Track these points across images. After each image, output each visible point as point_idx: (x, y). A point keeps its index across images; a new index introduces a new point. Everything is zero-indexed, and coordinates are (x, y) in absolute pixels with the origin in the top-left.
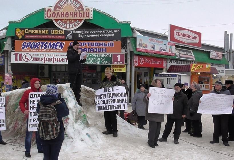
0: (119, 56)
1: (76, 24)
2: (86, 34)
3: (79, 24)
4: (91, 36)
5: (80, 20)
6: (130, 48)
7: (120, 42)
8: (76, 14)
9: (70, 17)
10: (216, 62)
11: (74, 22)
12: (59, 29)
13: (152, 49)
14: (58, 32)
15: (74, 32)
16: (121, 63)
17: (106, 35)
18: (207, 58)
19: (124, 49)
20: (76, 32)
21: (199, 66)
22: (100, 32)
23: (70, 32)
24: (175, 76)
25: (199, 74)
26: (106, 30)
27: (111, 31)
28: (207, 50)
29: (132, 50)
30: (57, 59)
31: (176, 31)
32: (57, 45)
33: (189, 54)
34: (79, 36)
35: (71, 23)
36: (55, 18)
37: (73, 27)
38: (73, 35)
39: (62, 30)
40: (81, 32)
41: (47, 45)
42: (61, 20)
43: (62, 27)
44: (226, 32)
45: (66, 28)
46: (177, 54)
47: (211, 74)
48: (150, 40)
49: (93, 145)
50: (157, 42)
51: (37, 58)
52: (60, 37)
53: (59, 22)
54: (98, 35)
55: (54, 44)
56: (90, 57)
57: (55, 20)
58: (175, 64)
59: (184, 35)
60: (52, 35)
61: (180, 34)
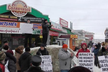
1: (23, 14)
3: (25, 14)
4: (31, 20)
5: (25, 12)
8: (23, 9)
9: (20, 10)
11: (22, 13)
14: (14, 17)
15: (22, 18)
17: (38, 21)
20: (23, 18)
21: (74, 36)
22: (35, 19)
23: (20, 18)
25: (73, 39)
26: (38, 18)
27: (40, 19)
28: (70, 29)
30: (14, 31)
31: (61, 20)
32: (13, 24)
33: (65, 30)
34: (25, 20)
35: (21, 13)
36: (13, 10)
38: (22, 19)
39: (16, 17)
40: (26, 18)
41: (8, 23)
42: (16, 11)
43: (16, 15)
44: (71, 22)
45: (18, 15)
48: (55, 24)
51: (2, 30)
52: (15, 20)
53: (14, 12)
54: (34, 20)
55: (12, 23)
57: (13, 11)
60: (11, 18)
61: (62, 22)
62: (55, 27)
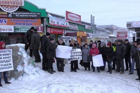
0: (40, 28)
1: (14, 8)
2: (20, 15)
3: (16, 9)
4: (23, 16)
5: (17, 7)
6: (46, 23)
7: (40, 20)
8: (14, 3)
9: (10, 4)
10: (88, 31)
11: (13, 8)
12: (4, 11)
13: (57, 24)
14: (3, 13)
15: (13, 13)
16: (41, 31)
17: (32, 16)
18: (84, 28)
19: (43, 24)
20: (15, 13)
21: (81, 33)
22: (29, 14)
23: (11, 13)
24: (70, 38)
25: (81, 37)
26: (32, 13)
27: (35, 14)
28: (83, 25)
29: (47, 24)
30: (3, 29)
31: (69, 14)
32: (2, 21)
33: (75, 26)
34: (16, 15)
35: (11, 8)
37: (12, 10)
38: (12, 15)
39: (6, 12)
40: (17, 13)
42: (5, 6)
43: (6, 10)
44: (91, 15)
45: (8, 11)
46: (70, 26)
47: (86, 37)
48: (56, 19)
49: (40, 76)
50: (60, 20)
52: (4, 16)
53: (3, 7)
54: (28, 16)
56: (23, 28)
57: (1, 6)
58: (69, 32)
59: (73, 17)
61: (71, 16)
62: (56, 23)
